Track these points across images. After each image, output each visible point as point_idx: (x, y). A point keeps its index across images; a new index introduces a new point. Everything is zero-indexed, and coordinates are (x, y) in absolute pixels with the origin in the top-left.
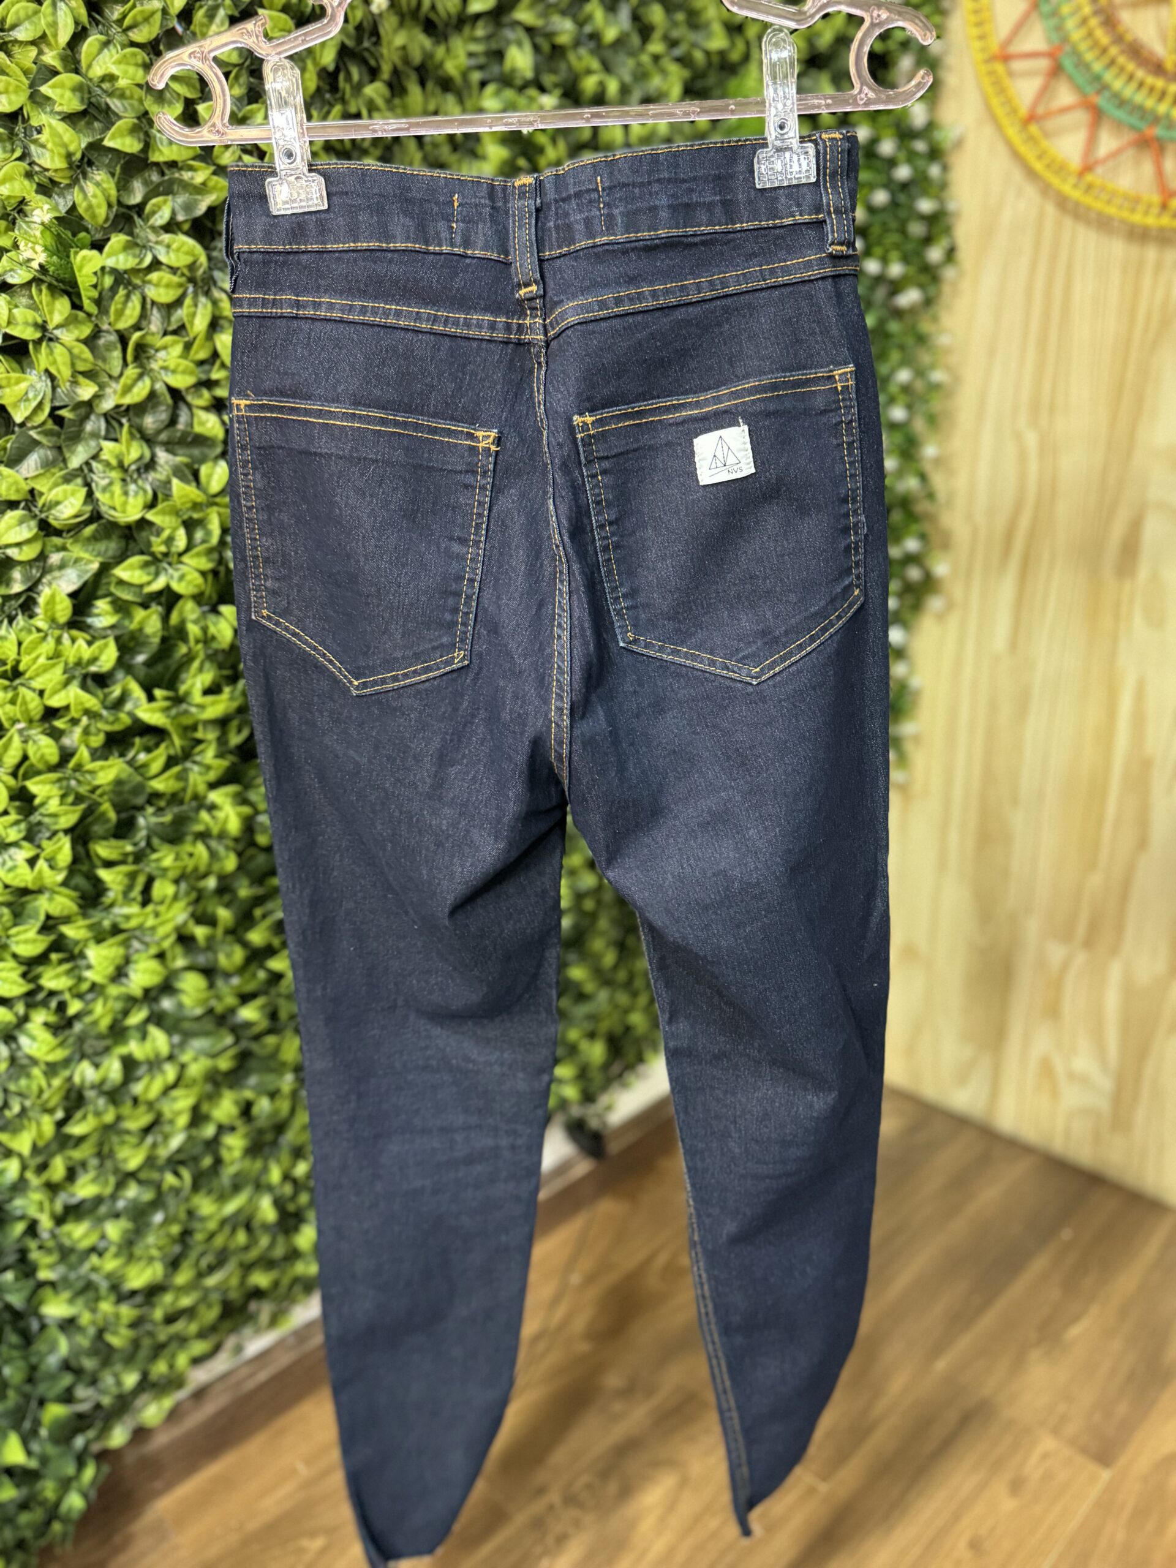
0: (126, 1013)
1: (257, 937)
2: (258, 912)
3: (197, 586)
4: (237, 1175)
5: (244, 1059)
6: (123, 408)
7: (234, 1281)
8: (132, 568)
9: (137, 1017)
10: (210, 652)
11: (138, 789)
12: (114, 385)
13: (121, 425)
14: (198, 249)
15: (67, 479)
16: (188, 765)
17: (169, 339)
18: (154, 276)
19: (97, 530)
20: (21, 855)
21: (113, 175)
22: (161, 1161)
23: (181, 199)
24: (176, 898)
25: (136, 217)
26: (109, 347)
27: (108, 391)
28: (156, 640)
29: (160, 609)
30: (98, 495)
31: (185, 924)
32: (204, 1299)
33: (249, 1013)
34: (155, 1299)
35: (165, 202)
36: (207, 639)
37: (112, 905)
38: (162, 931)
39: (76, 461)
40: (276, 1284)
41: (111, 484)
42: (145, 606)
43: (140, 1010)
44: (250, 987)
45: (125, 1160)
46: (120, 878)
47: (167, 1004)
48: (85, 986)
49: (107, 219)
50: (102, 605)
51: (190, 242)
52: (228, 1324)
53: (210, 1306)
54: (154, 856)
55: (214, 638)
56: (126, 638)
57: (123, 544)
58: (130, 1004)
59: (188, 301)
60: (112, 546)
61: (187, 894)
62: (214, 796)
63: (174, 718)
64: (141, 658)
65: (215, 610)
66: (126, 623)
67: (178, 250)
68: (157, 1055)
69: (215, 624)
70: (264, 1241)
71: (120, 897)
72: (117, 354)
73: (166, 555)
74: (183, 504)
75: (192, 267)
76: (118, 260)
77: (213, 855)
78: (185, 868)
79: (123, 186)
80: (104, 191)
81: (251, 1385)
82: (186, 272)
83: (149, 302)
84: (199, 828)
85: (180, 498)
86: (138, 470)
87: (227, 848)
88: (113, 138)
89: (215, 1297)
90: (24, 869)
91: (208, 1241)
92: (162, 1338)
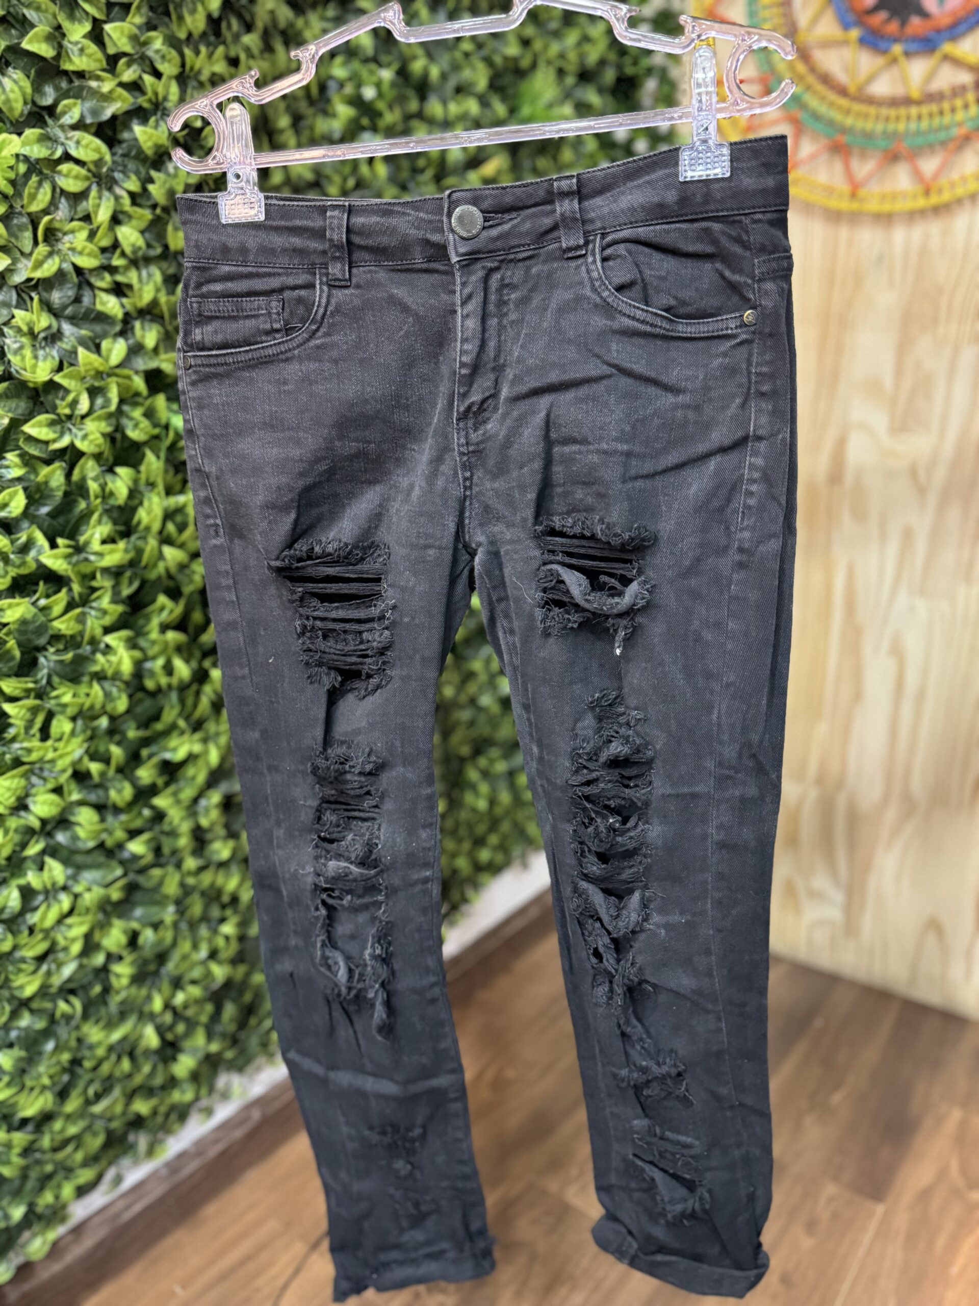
0: (24, 845)
1: (145, 774)
2: (145, 752)
3: (99, 446)
4: (123, 1003)
5: (131, 889)
6: (33, 283)
7: (119, 1109)
8: (40, 425)
9: (34, 849)
10: (107, 507)
11: (42, 629)
12: (24, 261)
13: (32, 299)
14: (104, 148)
16: (87, 610)
17: (75, 224)
18: (65, 167)
19: (8, 388)
21: (28, 77)
22: (53, 990)
23: (89, 104)
24: (73, 733)
25: (47, 117)
26: (21, 228)
27: (20, 265)
28: (59, 494)
29: (64, 464)
30: (10, 356)
31: (81, 759)
32: (89, 1128)
33: (137, 847)
34: (46, 1129)
35: (75, 104)
36: (106, 495)
37: (13, 740)
38: (61, 764)
40: (155, 1113)
41: (21, 348)
42: (48, 462)
43: (37, 842)
44: (138, 824)
45: (21, 987)
46: (23, 711)
47: (61, 837)
49: (22, 115)
50: (12, 457)
51: (98, 142)
52: (111, 1153)
53: (95, 1134)
54: (54, 694)
55: (112, 494)
56: (33, 489)
57: (31, 405)
58: (27, 837)
59: (94, 193)
60: (22, 405)
61: (84, 731)
62: (110, 639)
63: (75, 565)
64: (44, 510)
65: (111, 470)
66: (32, 477)
67: (87, 146)
68: (54, 884)
69: (113, 482)
70: (146, 1069)
71: (22, 731)
72: (28, 234)
73: (69, 417)
74: (87, 371)
75: (99, 163)
76: (32, 151)
77: (107, 695)
78: (83, 705)
79: (37, 88)
80: (21, 88)
81: (128, 1215)
82: (92, 167)
83: (58, 190)
84: (96, 668)
85: (85, 365)
86: (45, 339)
87: (120, 690)
88: (30, 41)
89: (99, 1125)
91: (95, 1068)
92: (49, 1168)
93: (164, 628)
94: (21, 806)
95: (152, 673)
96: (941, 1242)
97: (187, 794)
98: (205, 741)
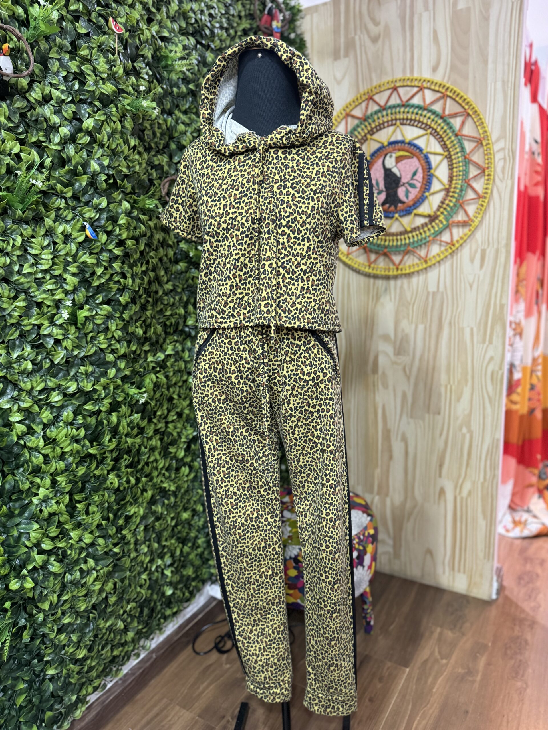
0: (80, 554)
1: (121, 522)
2: (120, 514)
3: (107, 407)
4: (112, 611)
5: (115, 566)
6: (87, 356)
7: (109, 654)
8: (89, 405)
9: (83, 555)
10: (110, 428)
11: (88, 476)
12: (84, 350)
13: (86, 361)
14: (110, 308)
15: (71, 380)
16: (103, 465)
17: (100, 334)
18: (97, 317)
19: (80, 394)
20: (53, 502)
22: (89, 608)
23: (104, 294)
24: (97, 511)
26: (82, 338)
27: (82, 351)
28: (94, 426)
29: (96, 416)
30: (80, 383)
31: (100, 520)
33: (116, 550)
34: (85, 663)
35: (100, 296)
36: (109, 424)
37: (79, 516)
38: (94, 524)
39: (72, 374)
40: (120, 655)
41: (83, 379)
42: (90, 416)
43: (84, 552)
44: (116, 541)
45: (80, 608)
46: (84, 506)
47: (90, 550)
48: (69, 545)
49: (83, 301)
50: (80, 417)
51: (107, 306)
52: (104, 674)
54: (92, 498)
55: (111, 423)
56: (86, 426)
57: (87, 398)
58: (81, 551)
60: (83, 399)
61: (101, 510)
62: (110, 476)
63: (99, 451)
64: (89, 432)
65: (110, 415)
66: (86, 422)
67: (103, 309)
68: (91, 568)
69: (111, 419)
70: (119, 636)
72: (85, 341)
73: (98, 400)
74: (103, 383)
75: (109, 313)
76: (86, 313)
77: (109, 495)
78: (101, 500)
79: (87, 291)
80: (82, 294)
82: (107, 315)
83: (95, 324)
86: (90, 375)
87: (113, 493)
90: (55, 507)
91: (102, 638)
92: (84, 680)
93: (127, 467)
94: (81, 540)
95: (122, 484)
96: (430, 680)
97: (134, 527)
98: (138, 507)
